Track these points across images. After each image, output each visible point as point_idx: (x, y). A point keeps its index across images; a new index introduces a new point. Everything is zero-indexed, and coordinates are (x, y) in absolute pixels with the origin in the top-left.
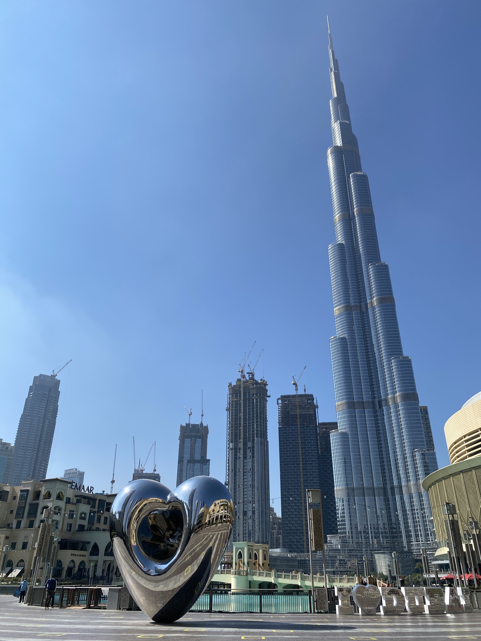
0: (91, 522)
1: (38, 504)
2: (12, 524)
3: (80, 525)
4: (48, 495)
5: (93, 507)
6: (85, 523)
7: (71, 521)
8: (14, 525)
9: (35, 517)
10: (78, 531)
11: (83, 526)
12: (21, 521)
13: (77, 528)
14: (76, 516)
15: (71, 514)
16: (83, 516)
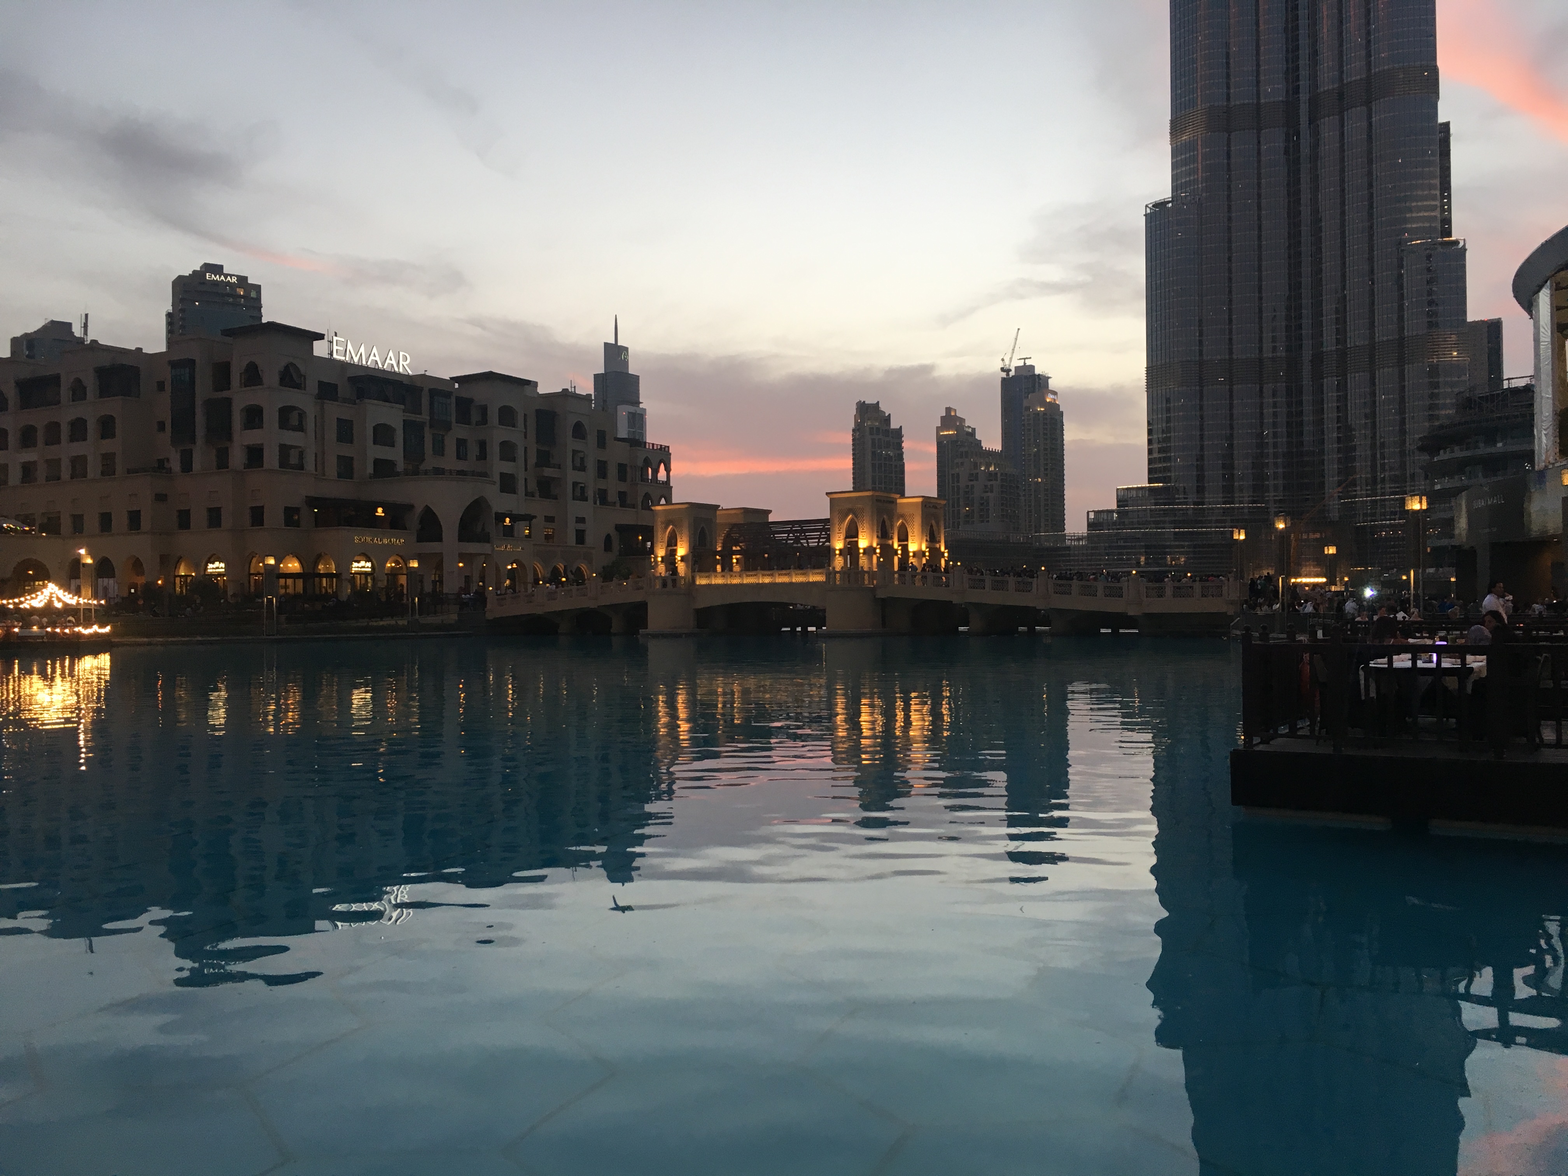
0: (414, 454)
1: (228, 402)
2: (168, 460)
3: (377, 462)
4: (254, 375)
5: (414, 409)
6: (396, 454)
7: (346, 450)
8: (175, 465)
9: (230, 438)
10: (376, 476)
11: (391, 464)
12: (191, 452)
13: (370, 470)
14: (365, 434)
15: (345, 431)
16: (383, 435)
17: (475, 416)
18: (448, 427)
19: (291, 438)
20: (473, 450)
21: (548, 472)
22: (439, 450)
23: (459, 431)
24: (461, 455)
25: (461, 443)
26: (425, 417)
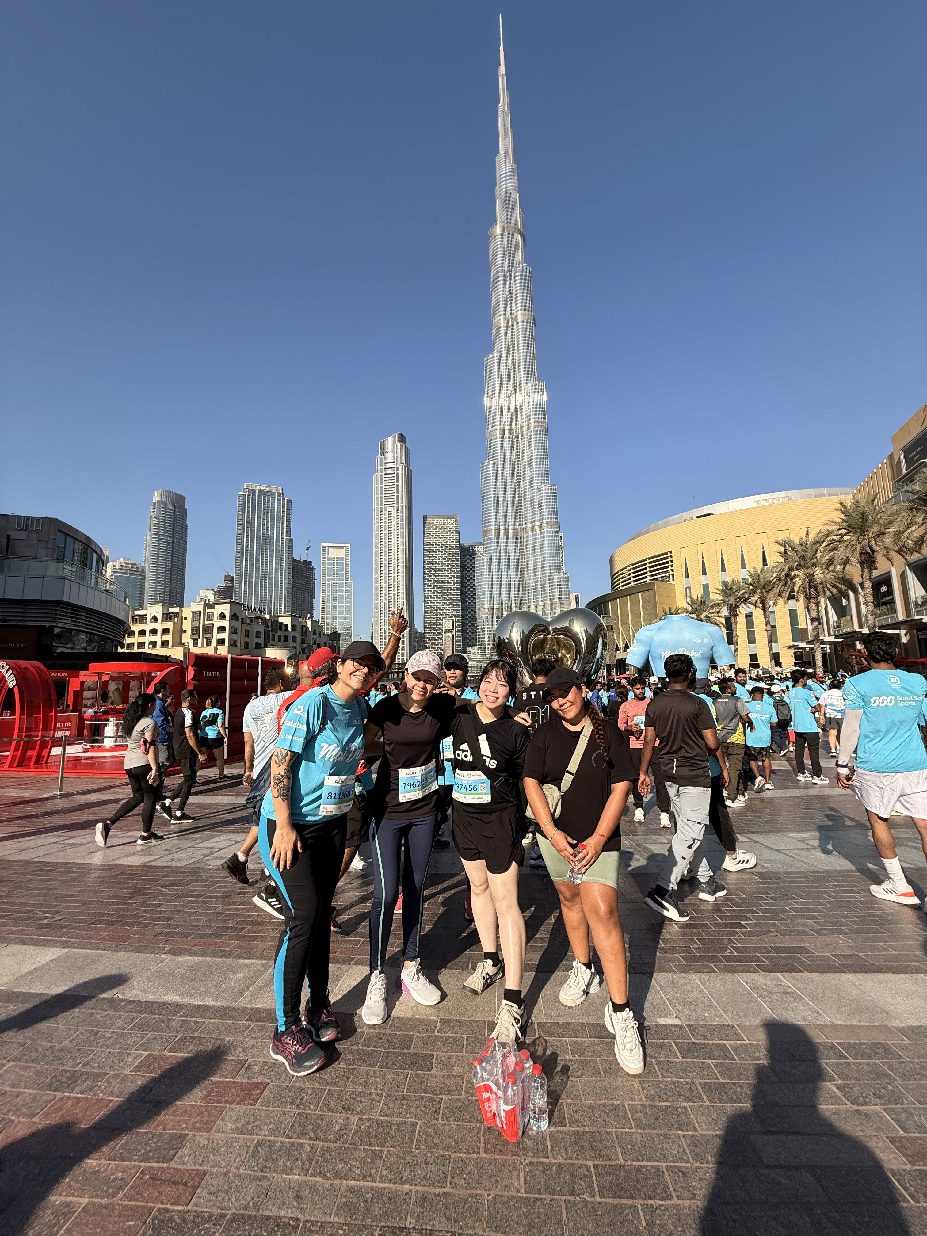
1: (213, 625)
3: (257, 643)
4: (222, 616)
5: (267, 626)
6: (261, 641)
7: (247, 640)
8: (191, 645)
9: (212, 636)
10: (256, 647)
11: (260, 644)
12: (198, 640)
13: (254, 646)
14: (253, 634)
15: (247, 634)
16: (258, 634)
17: (284, 628)
18: (277, 632)
19: (235, 637)
20: (283, 639)
21: (305, 645)
22: (273, 639)
23: (280, 633)
24: (279, 641)
25: (279, 636)
26: (270, 629)
